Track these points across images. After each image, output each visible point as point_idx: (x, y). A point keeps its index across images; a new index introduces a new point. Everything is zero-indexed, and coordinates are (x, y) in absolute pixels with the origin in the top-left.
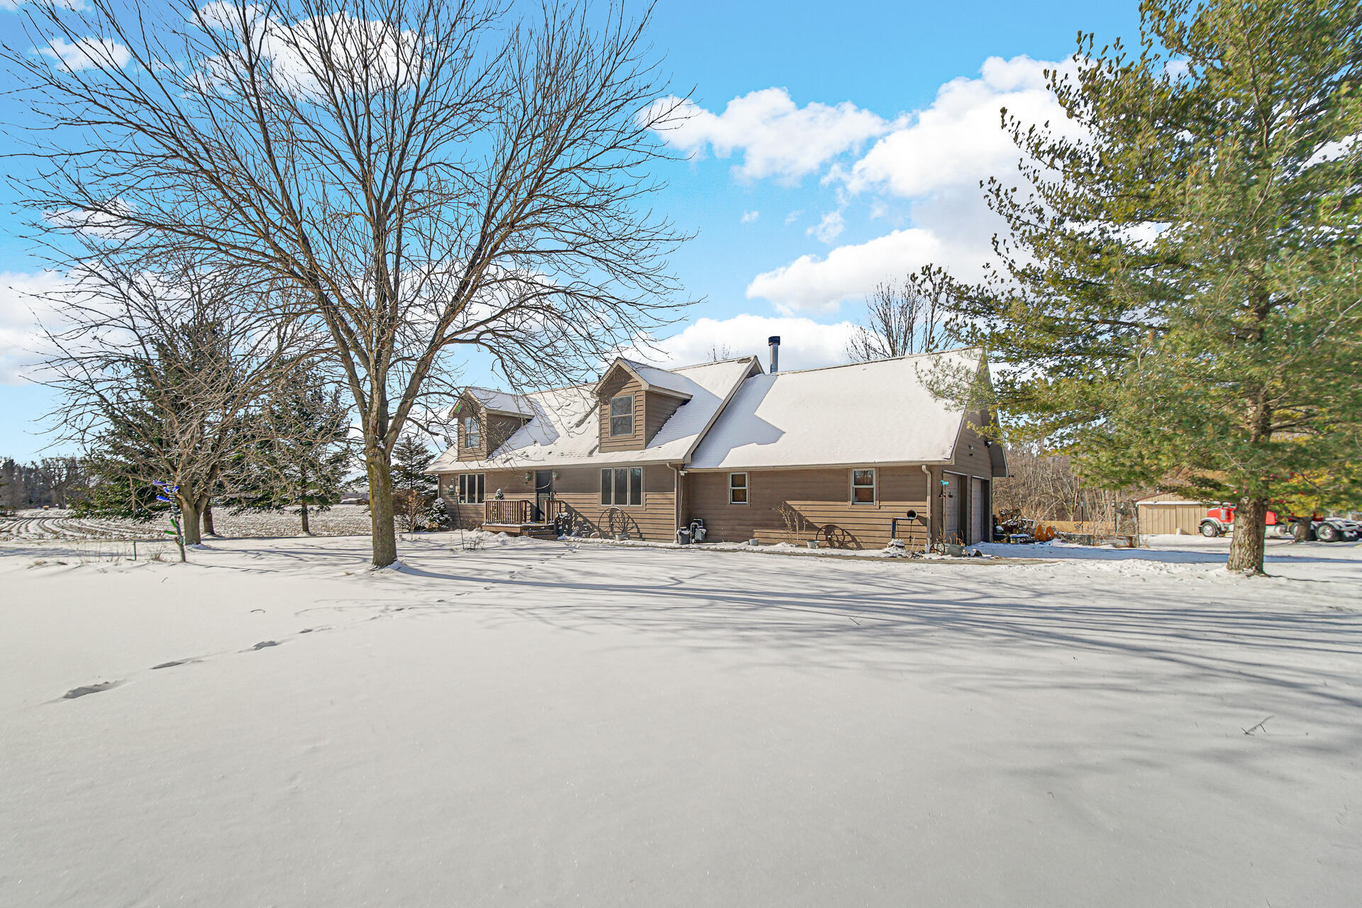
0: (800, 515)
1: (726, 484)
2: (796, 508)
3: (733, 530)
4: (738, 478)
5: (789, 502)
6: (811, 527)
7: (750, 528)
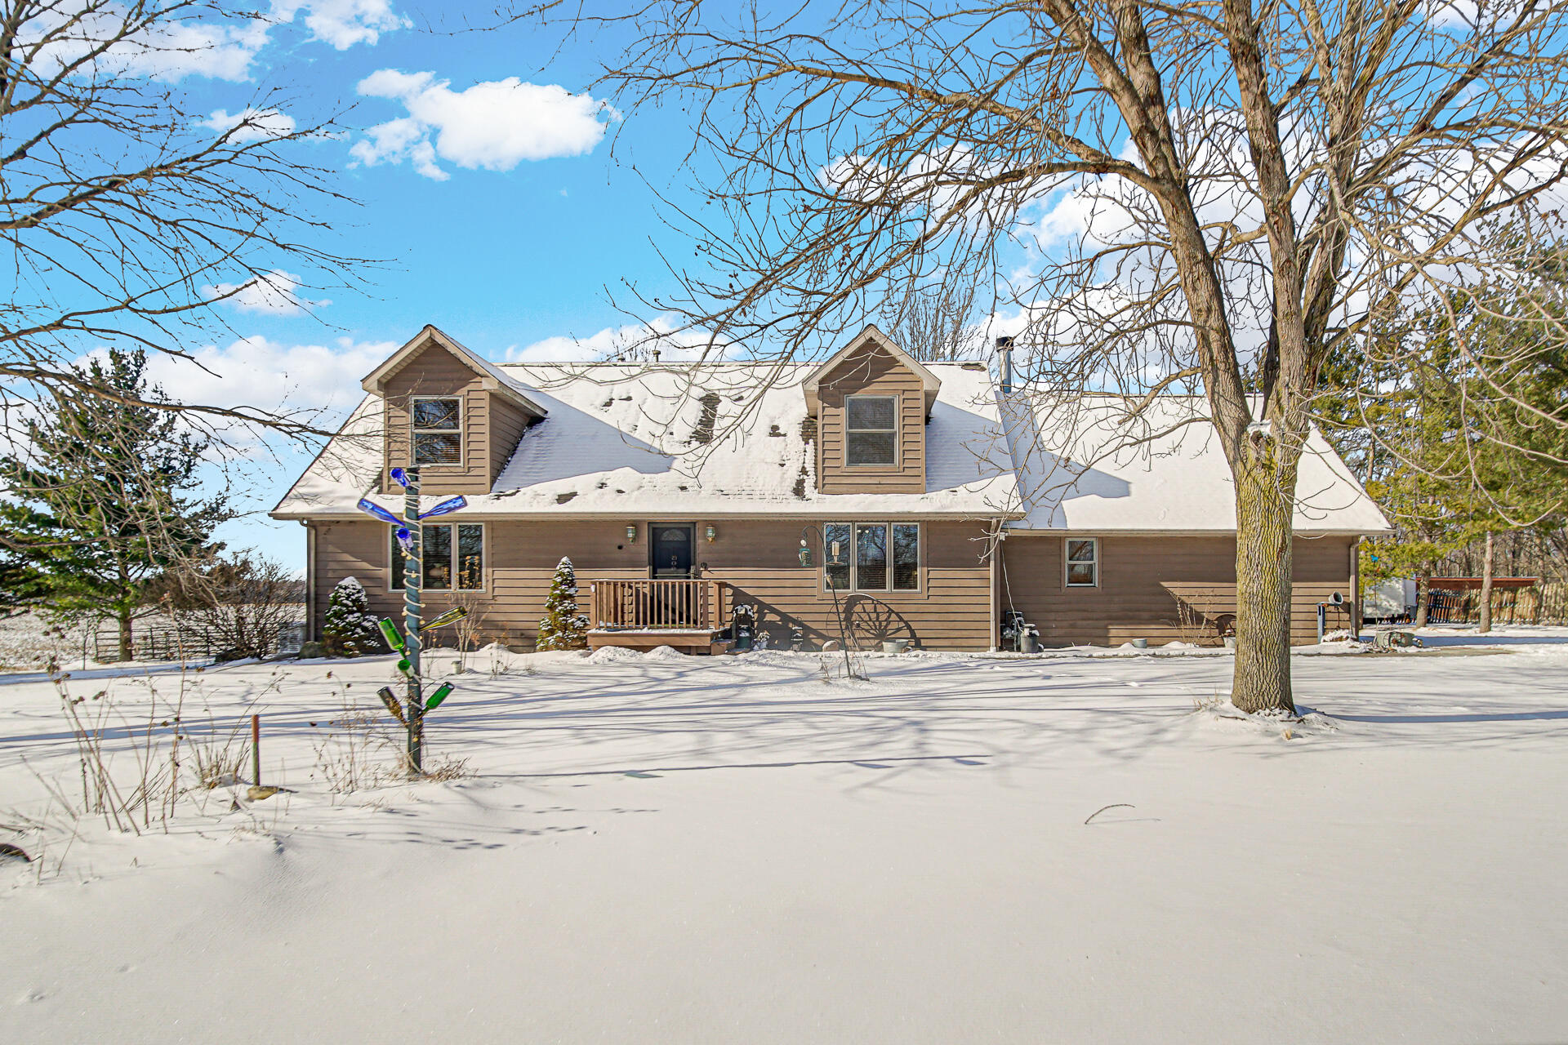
0: (1182, 603)
1: (1060, 555)
2: (1177, 592)
3: (1073, 626)
4: (1081, 545)
5: (1165, 584)
6: (1198, 618)
7: (1102, 623)
